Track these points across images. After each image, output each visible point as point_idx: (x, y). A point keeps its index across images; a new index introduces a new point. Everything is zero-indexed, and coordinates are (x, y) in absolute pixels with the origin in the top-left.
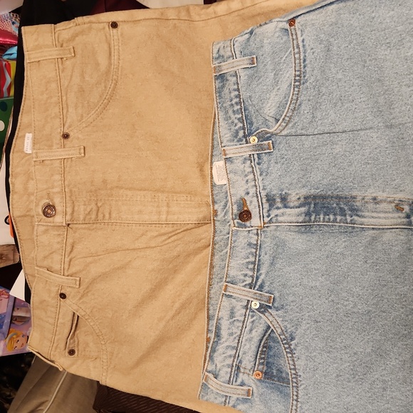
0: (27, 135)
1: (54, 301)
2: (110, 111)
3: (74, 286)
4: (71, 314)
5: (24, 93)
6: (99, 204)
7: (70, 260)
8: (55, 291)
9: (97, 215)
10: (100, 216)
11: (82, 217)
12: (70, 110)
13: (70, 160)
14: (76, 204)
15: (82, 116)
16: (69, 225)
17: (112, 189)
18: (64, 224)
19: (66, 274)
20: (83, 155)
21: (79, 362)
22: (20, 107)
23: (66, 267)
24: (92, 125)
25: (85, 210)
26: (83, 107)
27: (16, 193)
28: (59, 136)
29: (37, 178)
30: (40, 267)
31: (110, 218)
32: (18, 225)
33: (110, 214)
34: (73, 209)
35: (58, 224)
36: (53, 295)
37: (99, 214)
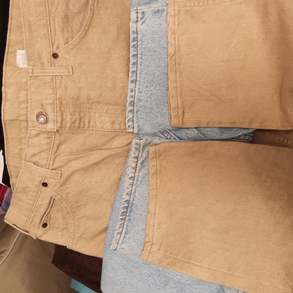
0: (19, 51)
1: (36, 188)
2: (91, 36)
3: (57, 177)
4: (49, 198)
5: (10, 13)
6: (82, 115)
7: (55, 157)
8: (38, 180)
9: (80, 123)
10: (82, 124)
11: (68, 125)
12: (58, 33)
13: (60, 77)
14: (65, 114)
15: (67, 39)
16: (58, 131)
17: (92, 103)
18: (55, 131)
19: (50, 168)
20: (72, 74)
21: (50, 232)
22: (7, 26)
23: (51, 163)
24: (77, 47)
25: (71, 119)
26: (68, 31)
27: (8, 100)
28: (50, 56)
29: (32, 90)
30: (27, 161)
31: (89, 126)
32: (7, 126)
33: (89, 123)
34: (62, 118)
35: (50, 130)
36: (36, 183)
37: (81, 123)
